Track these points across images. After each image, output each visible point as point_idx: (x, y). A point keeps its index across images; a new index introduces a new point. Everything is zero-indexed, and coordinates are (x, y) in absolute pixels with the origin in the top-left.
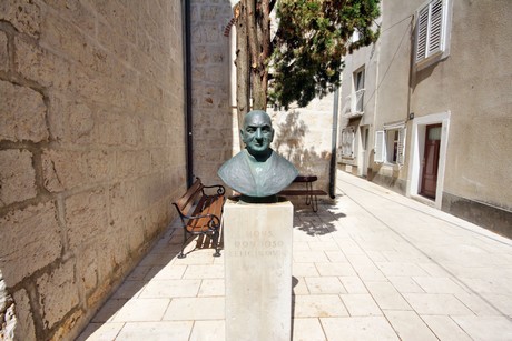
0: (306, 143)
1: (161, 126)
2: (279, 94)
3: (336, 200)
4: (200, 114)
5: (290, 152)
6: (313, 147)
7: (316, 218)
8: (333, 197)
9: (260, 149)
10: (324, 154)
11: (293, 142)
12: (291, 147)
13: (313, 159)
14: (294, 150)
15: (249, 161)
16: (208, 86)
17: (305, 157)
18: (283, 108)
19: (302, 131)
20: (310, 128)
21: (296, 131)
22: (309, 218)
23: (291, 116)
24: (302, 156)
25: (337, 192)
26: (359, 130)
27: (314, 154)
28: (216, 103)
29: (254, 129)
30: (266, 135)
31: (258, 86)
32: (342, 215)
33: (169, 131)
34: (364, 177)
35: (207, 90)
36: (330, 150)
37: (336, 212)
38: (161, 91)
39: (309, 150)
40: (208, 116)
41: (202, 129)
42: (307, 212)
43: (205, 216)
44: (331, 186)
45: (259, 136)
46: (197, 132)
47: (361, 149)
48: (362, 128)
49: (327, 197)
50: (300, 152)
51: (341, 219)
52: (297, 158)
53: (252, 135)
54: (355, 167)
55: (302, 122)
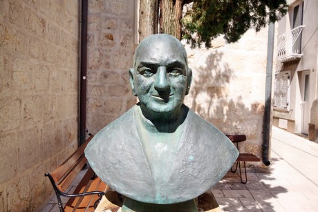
0: (231, 91)
1: (41, 68)
2: (199, 23)
3: (271, 166)
4: (97, 54)
5: (210, 103)
6: (240, 98)
7: (245, 192)
8: (268, 163)
9: (163, 108)
10: (255, 106)
11: (214, 91)
12: (212, 97)
13: (240, 113)
14: (215, 101)
15: (143, 130)
16: (107, 19)
17: (230, 110)
18: (203, 44)
19: (226, 77)
20: (237, 73)
21: (218, 77)
22: (236, 193)
23: (212, 57)
24: (226, 109)
25: (272, 155)
26: (296, 76)
27: (242, 106)
28: (118, 39)
29: (153, 69)
30: (176, 80)
31: (168, 12)
32: (282, 190)
33: (54, 74)
34: (304, 135)
35: (107, 24)
36: (262, 102)
37: (273, 184)
38: (43, 22)
39: (235, 101)
40: (108, 57)
41: (99, 72)
42: (233, 183)
43: (92, 193)
44: (265, 147)
45: (162, 83)
46: (93, 76)
47: (299, 100)
48: (300, 73)
49: (260, 163)
50: (223, 102)
51: (280, 195)
52: (219, 111)
53: (148, 81)
54: (291, 122)
55: (226, 65)
